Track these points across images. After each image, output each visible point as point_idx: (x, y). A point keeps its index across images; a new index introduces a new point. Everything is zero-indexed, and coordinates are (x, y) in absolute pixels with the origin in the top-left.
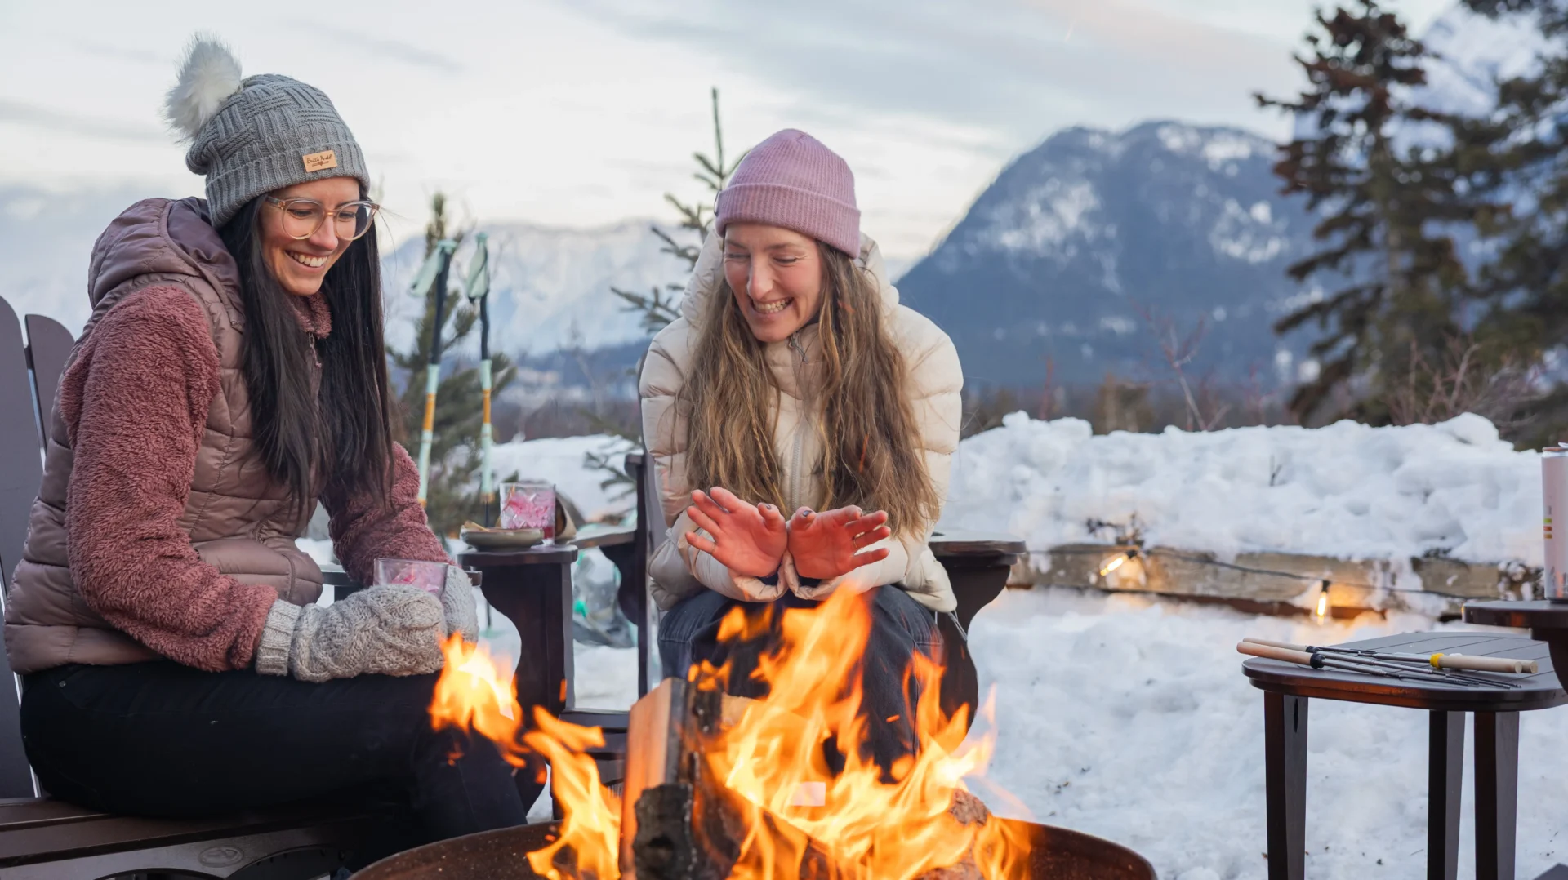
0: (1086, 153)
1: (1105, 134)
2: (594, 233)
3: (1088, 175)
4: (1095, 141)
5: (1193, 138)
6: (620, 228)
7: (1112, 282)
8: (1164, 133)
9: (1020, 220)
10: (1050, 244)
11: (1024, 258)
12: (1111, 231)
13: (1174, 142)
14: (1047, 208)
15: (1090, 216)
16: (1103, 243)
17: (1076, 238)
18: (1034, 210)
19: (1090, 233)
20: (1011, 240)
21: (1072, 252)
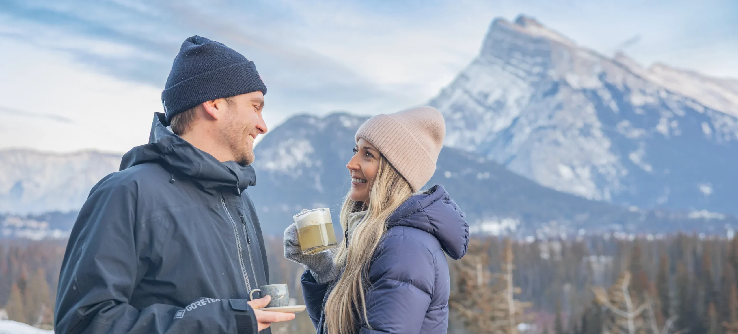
0: (307, 126)
1: (316, 118)
2: (66, 155)
3: (307, 137)
4: (312, 121)
5: (356, 122)
6: (78, 154)
7: (319, 187)
8: (342, 119)
9: (275, 157)
10: (289, 168)
11: (277, 174)
12: (319, 163)
13: (347, 123)
14: (288, 151)
15: (310, 156)
16: (315, 168)
17: (302, 166)
18: (282, 152)
19: (309, 163)
20: (271, 165)
21: (300, 172)
